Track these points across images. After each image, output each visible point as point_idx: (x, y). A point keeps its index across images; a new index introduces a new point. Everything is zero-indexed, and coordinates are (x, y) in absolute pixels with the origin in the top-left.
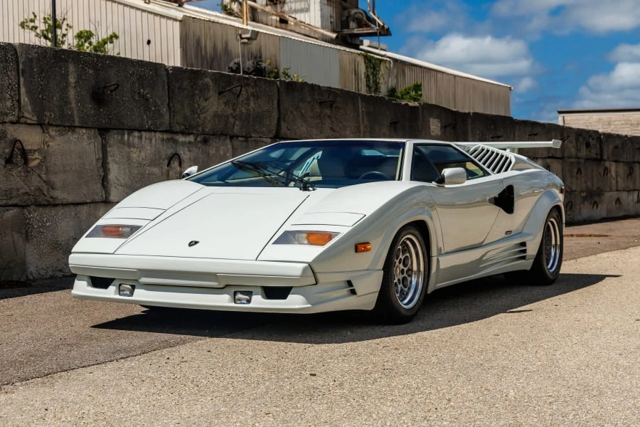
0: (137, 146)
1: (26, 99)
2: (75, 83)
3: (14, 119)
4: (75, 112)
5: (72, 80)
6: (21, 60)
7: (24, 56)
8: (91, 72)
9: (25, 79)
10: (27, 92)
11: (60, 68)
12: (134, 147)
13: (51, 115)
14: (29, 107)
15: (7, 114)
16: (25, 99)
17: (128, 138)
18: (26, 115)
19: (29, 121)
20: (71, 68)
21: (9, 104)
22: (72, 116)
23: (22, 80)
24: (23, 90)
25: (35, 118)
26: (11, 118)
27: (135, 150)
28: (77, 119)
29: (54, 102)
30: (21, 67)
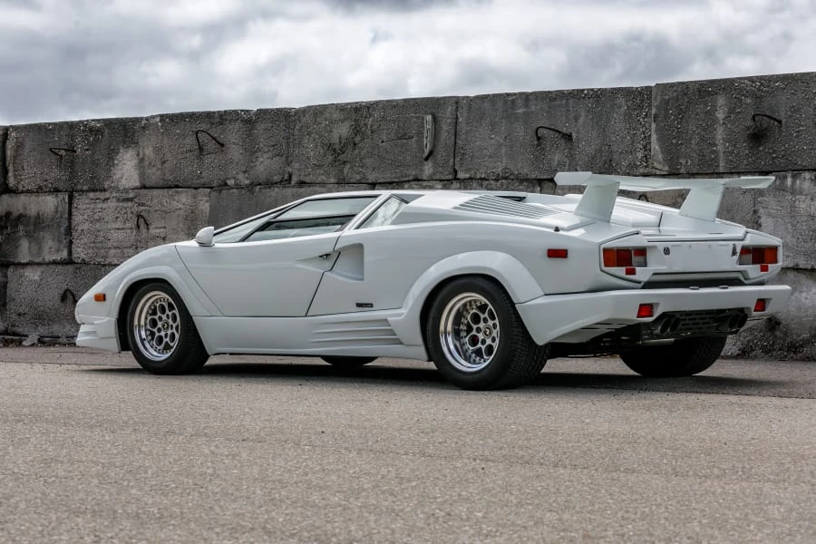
0: (806, 192)
1: (657, 147)
2: (724, 119)
3: (646, 171)
4: (722, 155)
5: (720, 115)
6: (655, 103)
7: (659, 98)
8: (749, 101)
9: (657, 125)
10: (658, 140)
11: (706, 105)
12: (801, 193)
13: (687, 162)
14: (660, 157)
15: (637, 167)
16: (655, 146)
17: (794, 183)
18: (655, 164)
19: (658, 172)
20: (721, 100)
21: (640, 155)
22: (716, 160)
23: (654, 125)
24: (654, 137)
25: (667, 168)
26: (642, 171)
27: (804, 197)
28: (722, 164)
29: (693, 146)
30: (654, 111)
